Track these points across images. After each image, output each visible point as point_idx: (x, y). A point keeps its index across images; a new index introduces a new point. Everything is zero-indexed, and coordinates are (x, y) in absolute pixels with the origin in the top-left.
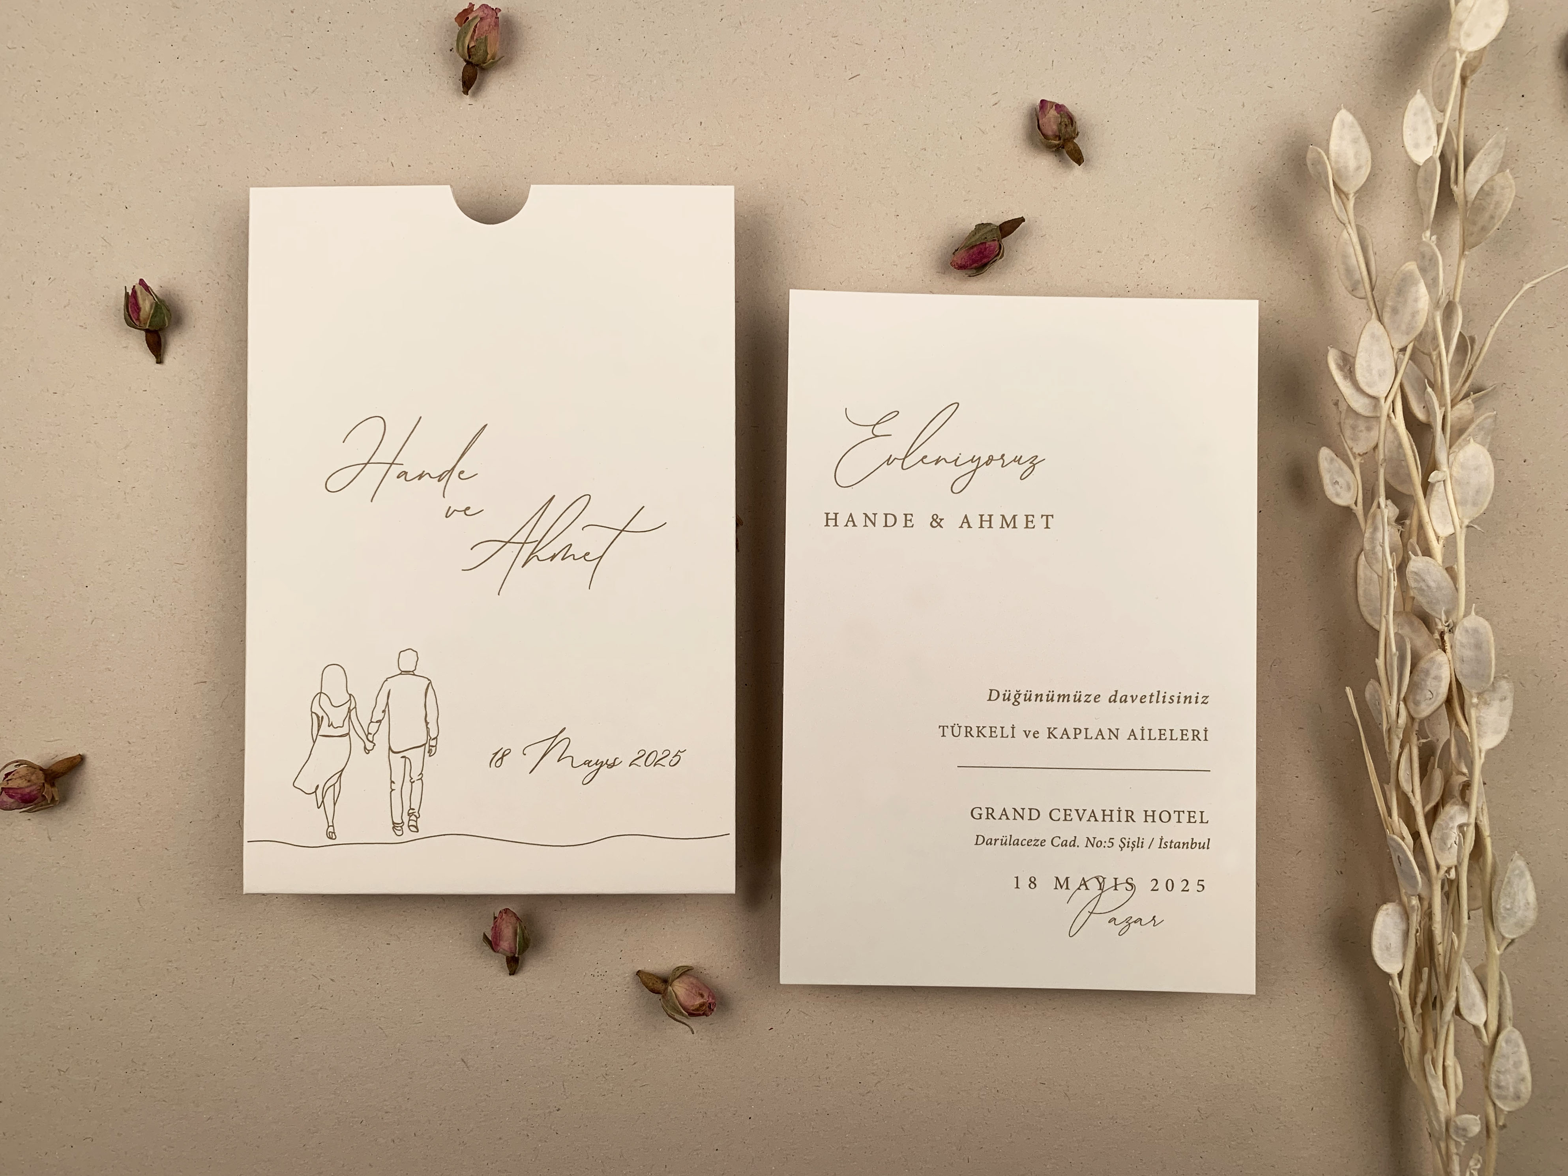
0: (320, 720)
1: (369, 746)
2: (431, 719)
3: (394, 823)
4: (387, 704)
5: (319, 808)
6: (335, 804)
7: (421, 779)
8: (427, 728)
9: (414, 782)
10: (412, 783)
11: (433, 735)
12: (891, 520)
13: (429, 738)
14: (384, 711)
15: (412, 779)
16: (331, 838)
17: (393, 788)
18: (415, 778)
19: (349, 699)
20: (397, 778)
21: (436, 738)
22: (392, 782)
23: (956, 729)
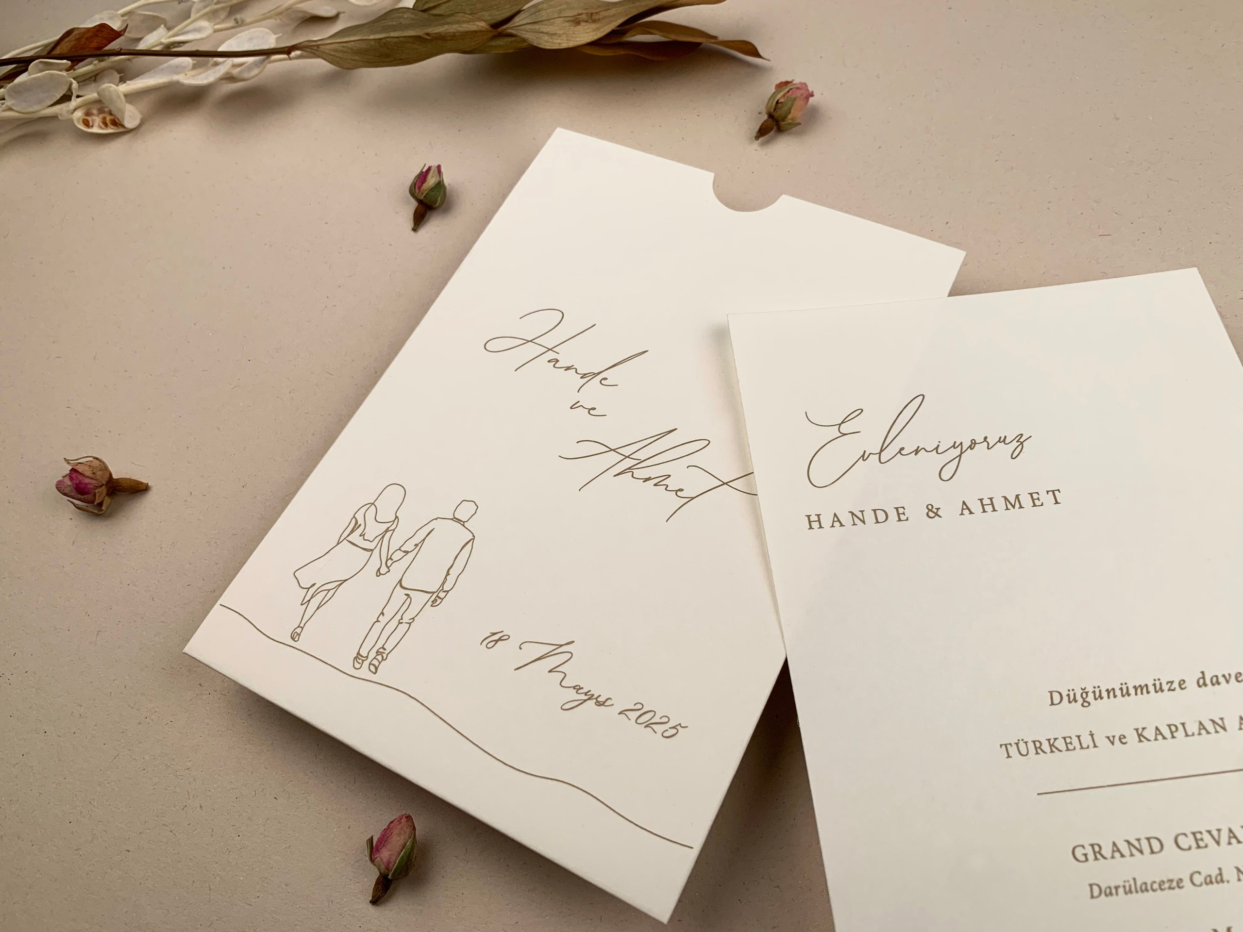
1: (384, 570)
6: (318, 608)
7: (410, 623)
10: (400, 623)
11: (447, 587)
15: (402, 619)
18: (405, 620)
19: (393, 520)
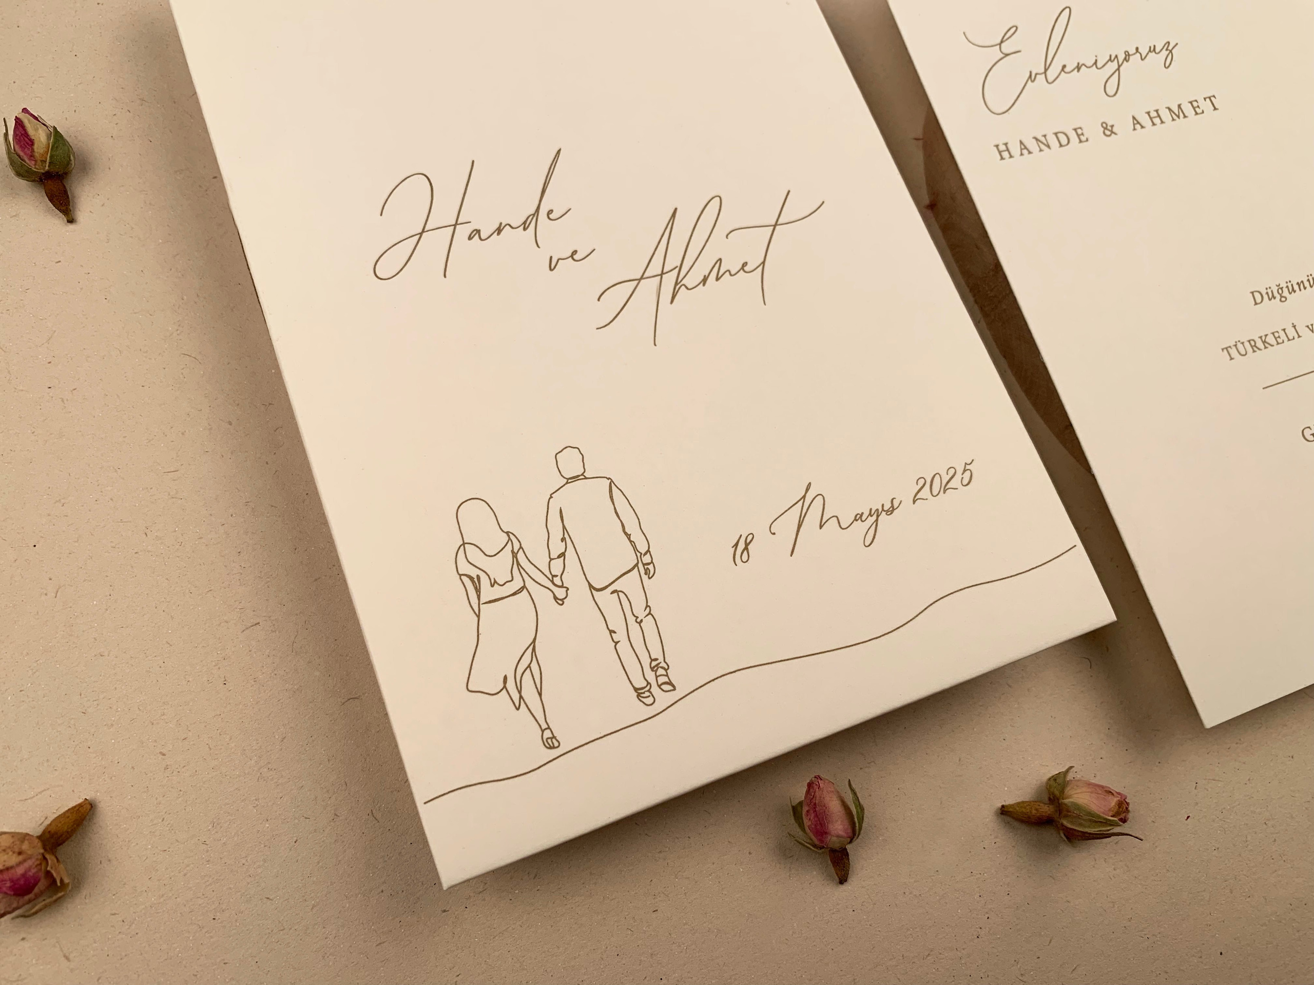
0: (476, 583)
1: (560, 593)
2: (632, 528)
3: (636, 689)
4: (564, 527)
5: (518, 709)
6: (540, 694)
7: (650, 613)
8: (631, 541)
9: (642, 621)
10: (640, 623)
11: (643, 548)
12: (1064, 140)
13: (639, 555)
14: (563, 539)
15: (637, 618)
16: (554, 747)
17: (616, 640)
18: (641, 614)
19: (507, 538)
20: (616, 623)
21: (648, 551)
22: (612, 632)
23: (1240, 346)
